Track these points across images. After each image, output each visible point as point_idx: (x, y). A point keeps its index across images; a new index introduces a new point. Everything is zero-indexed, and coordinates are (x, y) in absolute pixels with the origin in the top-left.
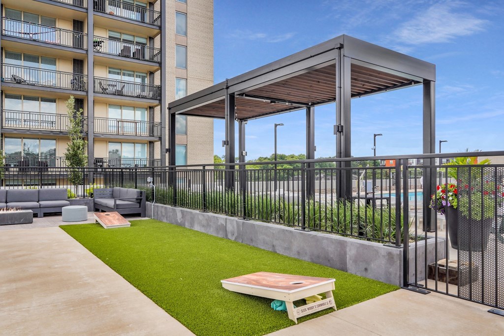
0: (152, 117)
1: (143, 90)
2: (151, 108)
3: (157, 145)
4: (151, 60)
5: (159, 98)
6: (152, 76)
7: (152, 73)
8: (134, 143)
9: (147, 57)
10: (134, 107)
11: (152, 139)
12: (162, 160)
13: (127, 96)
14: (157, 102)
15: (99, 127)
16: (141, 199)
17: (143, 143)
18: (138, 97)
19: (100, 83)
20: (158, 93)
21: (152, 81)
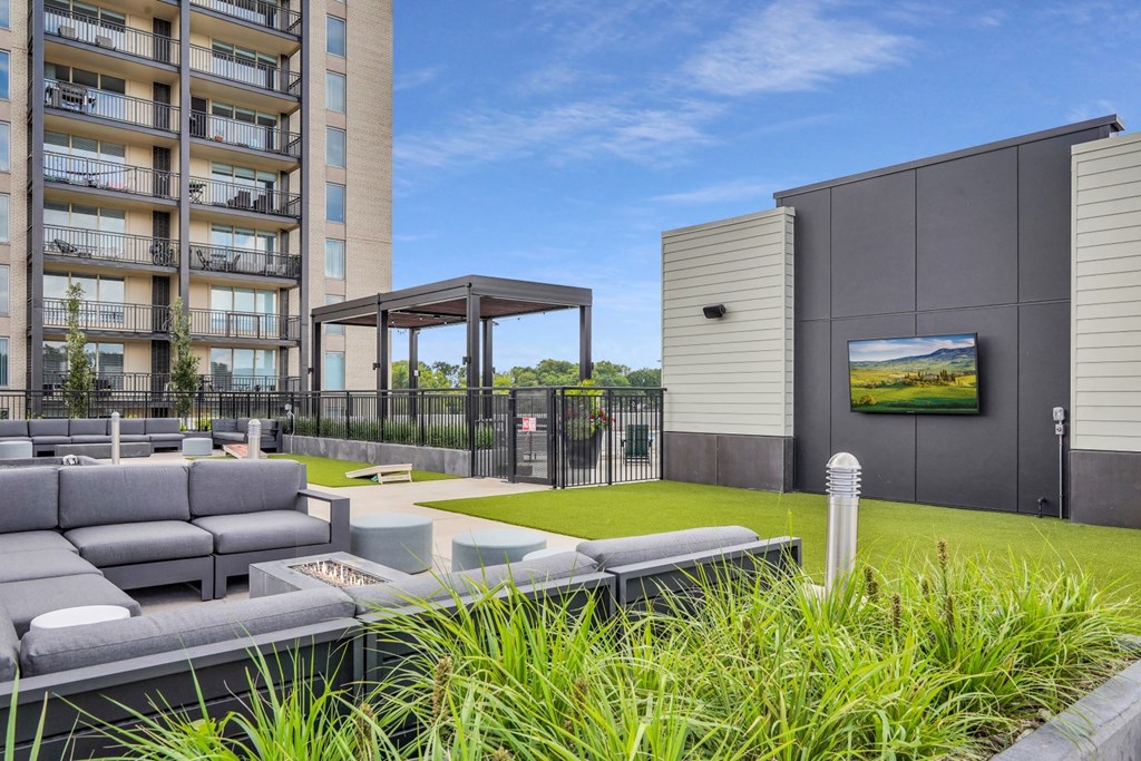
0: (284, 307)
1: (269, 262)
2: (284, 291)
3: (294, 353)
4: (283, 213)
5: (297, 276)
6: (285, 237)
7: (285, 232)
8: (254, 349)
9: (276, 206)
10: (255, 289)
11: (284, 343)
12: (301, 379)
13: (242, 273)
14: (294, 282)
15: (197, 327)
16: (276, 432)
17: (268, 350)
18: (262, 274)
19: (199, 253)
20: (296, 270)
21: (285, 247)
